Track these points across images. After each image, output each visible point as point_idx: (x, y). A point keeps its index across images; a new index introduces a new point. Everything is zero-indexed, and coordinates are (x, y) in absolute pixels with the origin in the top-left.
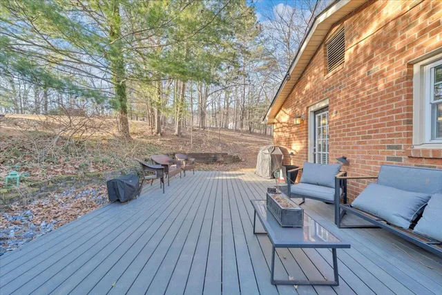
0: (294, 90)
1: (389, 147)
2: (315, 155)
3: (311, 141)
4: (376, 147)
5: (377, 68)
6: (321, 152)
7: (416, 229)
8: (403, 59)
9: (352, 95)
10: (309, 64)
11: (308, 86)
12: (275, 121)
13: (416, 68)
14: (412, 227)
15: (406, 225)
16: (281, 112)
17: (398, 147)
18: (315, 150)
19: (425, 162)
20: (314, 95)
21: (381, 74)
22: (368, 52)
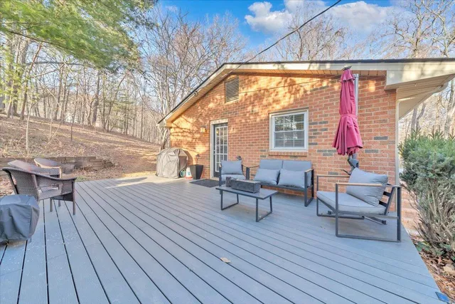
0: (198, 105)
1: (261, 151)
2: (214, 156)
3: (212, 145)
4: (256, 151)
5: (256, 109)
6: (220, 154)
7: (279, 184)
8: (267, 110)
9: (243, 121)
10: (211, 90)
11: (211, 105)
12: (173, 125)
13: (270, 115)
14: (277, 182)
15: (276, 183)
16: (181, 119)
17: (265, 151)
18: (214, 152)
19: (274, 157)
20: (215, 112)
21: (257, 114)
22: (252, 99)
